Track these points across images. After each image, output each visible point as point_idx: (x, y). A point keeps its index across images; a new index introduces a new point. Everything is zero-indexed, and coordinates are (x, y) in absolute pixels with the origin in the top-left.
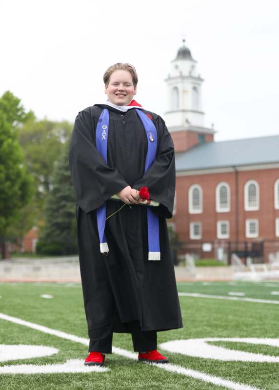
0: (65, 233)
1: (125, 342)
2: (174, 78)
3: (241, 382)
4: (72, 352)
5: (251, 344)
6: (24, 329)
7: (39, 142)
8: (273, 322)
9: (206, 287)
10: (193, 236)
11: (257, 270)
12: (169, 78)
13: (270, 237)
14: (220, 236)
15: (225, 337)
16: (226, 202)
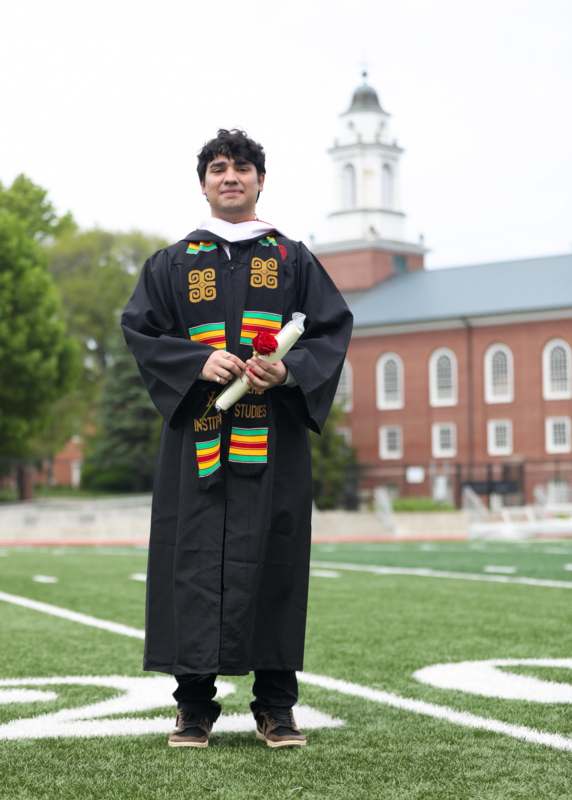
0: (138, 449)
1: (345, 670)
2: (345, 147)
7: (87, 270)
9: (432, 555)
10: (385, 453)
11: (514, 519)
12: (337, 148)
13: (536, 455)
14: (438, 452)
16: (449, 387)
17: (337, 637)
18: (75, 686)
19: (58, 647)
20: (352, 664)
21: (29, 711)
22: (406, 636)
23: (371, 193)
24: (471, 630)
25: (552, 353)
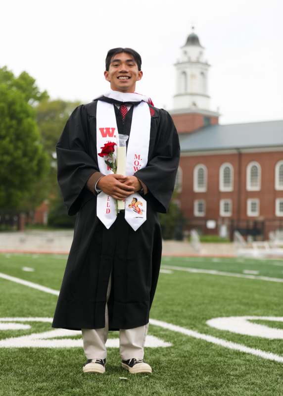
2: (182, 63)
7: (52, 118)
9: (218, 264)
10: (197, 213)
11: (259, 247)
12: (178, 64)
13: (271, 217)
14: (223, 213)
15: (261, 316)
16: (229, 182)
17: (170, 303)
18: (40, 322)
19: (32, 303)
20: (176, 316)
21: (16, 334)
22: (203, 303)
23: (195, 86)
24: (235, 301)
25: (280, 167)
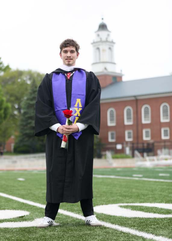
0: (31, 140)
1: (69, 207)
2: (97, 42)
3: (140, 230)
4: (37, 213)
5: (146, 207)
6: (8, 200)
7: (14, 83)
8: (160, 193)
9: (119, 172)
10: (110, 140)
11: (150, 160)
12: (94, 43)
13: (158, 140)
14: (127, 139)
15: (130, 203)
16: (130, 118)
25: (163, 107)
